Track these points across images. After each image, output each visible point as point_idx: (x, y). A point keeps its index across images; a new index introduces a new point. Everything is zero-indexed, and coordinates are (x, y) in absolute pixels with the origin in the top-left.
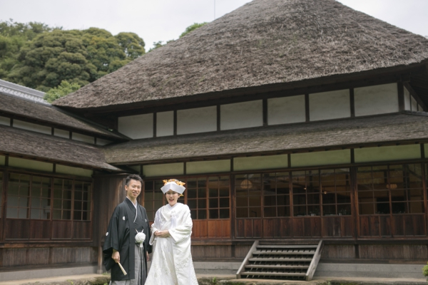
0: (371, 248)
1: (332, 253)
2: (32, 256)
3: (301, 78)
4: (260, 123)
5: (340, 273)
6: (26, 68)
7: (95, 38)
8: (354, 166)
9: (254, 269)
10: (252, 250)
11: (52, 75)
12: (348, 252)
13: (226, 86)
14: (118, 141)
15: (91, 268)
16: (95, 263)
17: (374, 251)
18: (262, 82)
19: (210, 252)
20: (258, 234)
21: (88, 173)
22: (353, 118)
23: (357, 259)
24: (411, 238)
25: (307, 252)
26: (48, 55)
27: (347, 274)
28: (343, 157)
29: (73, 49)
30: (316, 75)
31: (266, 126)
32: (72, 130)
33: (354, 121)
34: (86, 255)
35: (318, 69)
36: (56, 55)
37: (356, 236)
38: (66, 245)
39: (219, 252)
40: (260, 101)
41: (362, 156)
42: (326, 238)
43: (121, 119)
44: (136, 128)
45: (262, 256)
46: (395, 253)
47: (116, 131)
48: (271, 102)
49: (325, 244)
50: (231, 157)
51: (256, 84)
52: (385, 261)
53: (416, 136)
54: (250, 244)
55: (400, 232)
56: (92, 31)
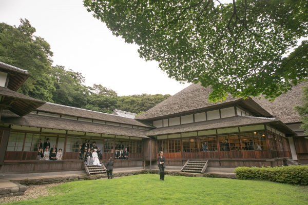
0: (224, 162)
1: (212, 164)
2: (123, 164)
3: (201, 107)
4: (192, 122)
5: (215, 171)
6: (139, 107)
7: (158, 97)
8: (217, 135)
9: (187, 169)
10: (187, 163)
11: (145, 108)
12: (217, 164)
13: (180, 111)
14: (153, 129)
15: (142, 167)
16: (143, 166)
17: (226, 164)
18: (190, 109)
19: (176, 163)
20: (189, 157)
21: (141, 139)
22: (221, 119)
23: (220, 166)
24: (237, 159)
25: (202, 164)
26: (145, 103)
27: (217, 171)
28: (214, 132)
29: (151, 100)
30: (206, 106)
31: (194, 123)
32: (138, 126)
33: (221, 120)
34: (140, 163)
35: (207, 104)
36: (147, 102)
37: (219, 158)
38: (134, 160)
39: (178, 163)
40: (192, 115)
41: (220, 132)
42: (210, 159)
43: (154, 122)
44: (158, 124)
45: (190, 165)
46: (233, 164)
47: (152, 126)
48: (195, 115)
49: (209, 161)
50: (180, 133)
51: (188, 110)
52: (229, 167)
53: (237, 125)
54: (186, 161)
55: (234, 157)
56: (157, 95)
